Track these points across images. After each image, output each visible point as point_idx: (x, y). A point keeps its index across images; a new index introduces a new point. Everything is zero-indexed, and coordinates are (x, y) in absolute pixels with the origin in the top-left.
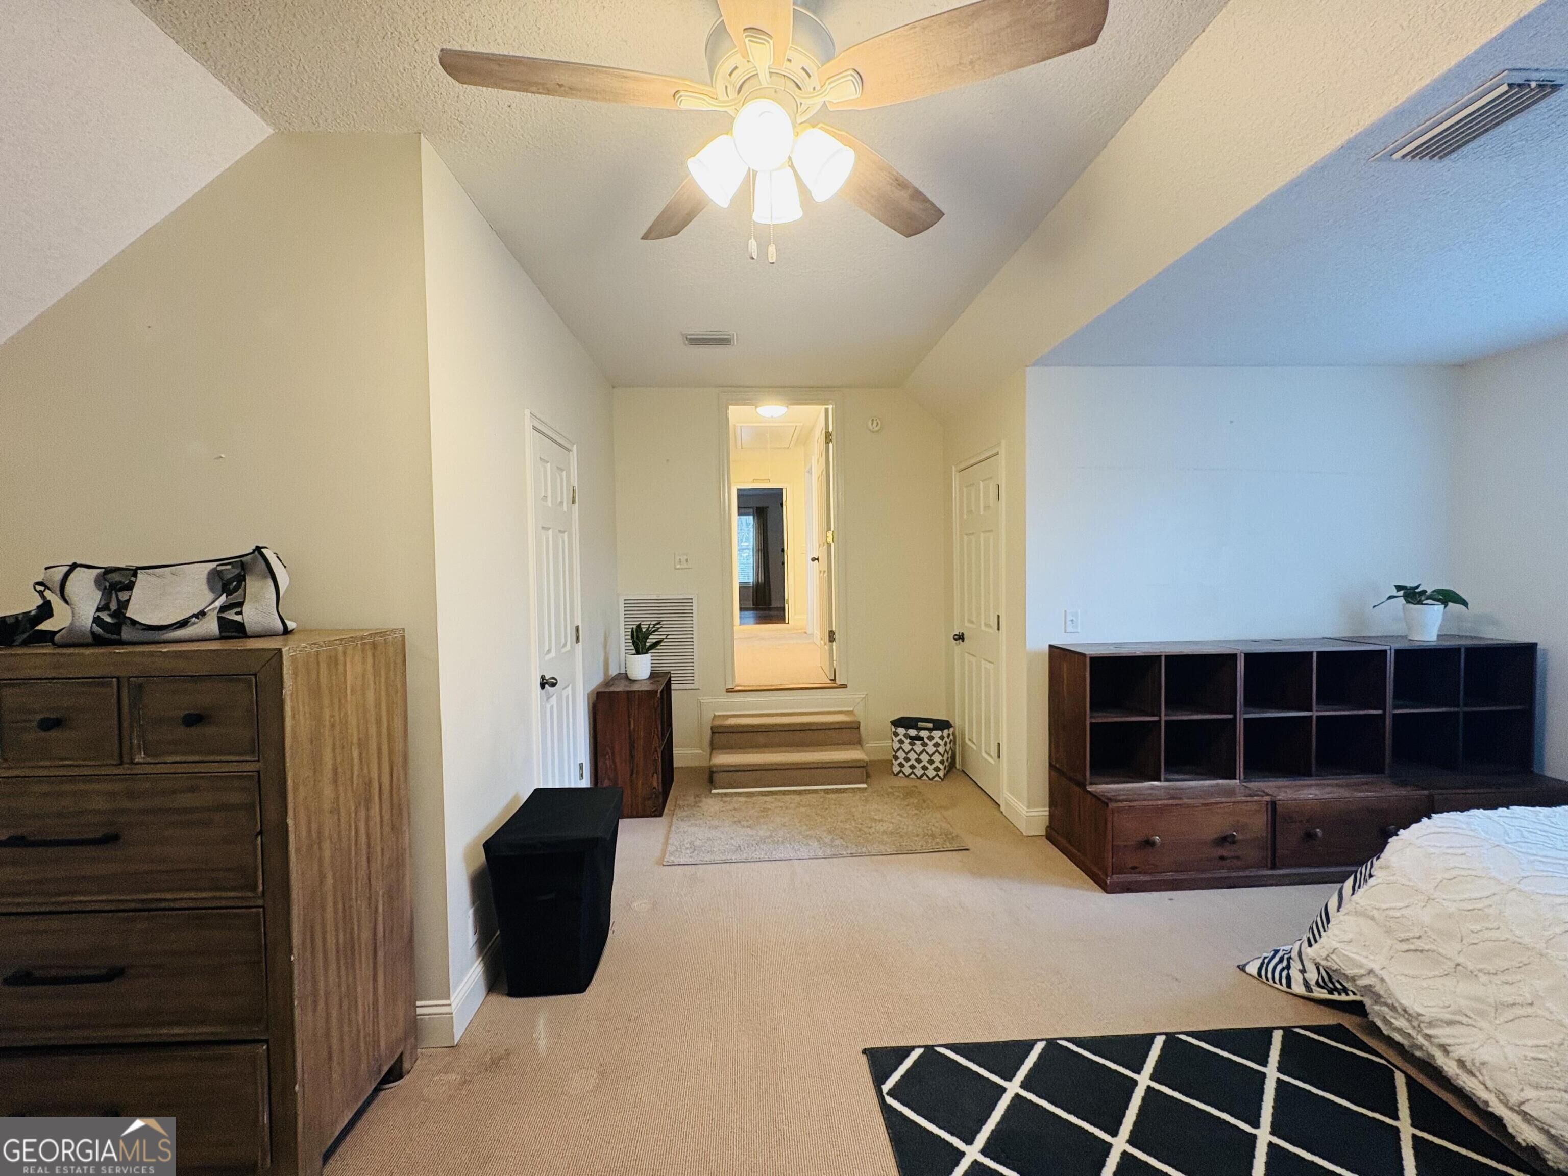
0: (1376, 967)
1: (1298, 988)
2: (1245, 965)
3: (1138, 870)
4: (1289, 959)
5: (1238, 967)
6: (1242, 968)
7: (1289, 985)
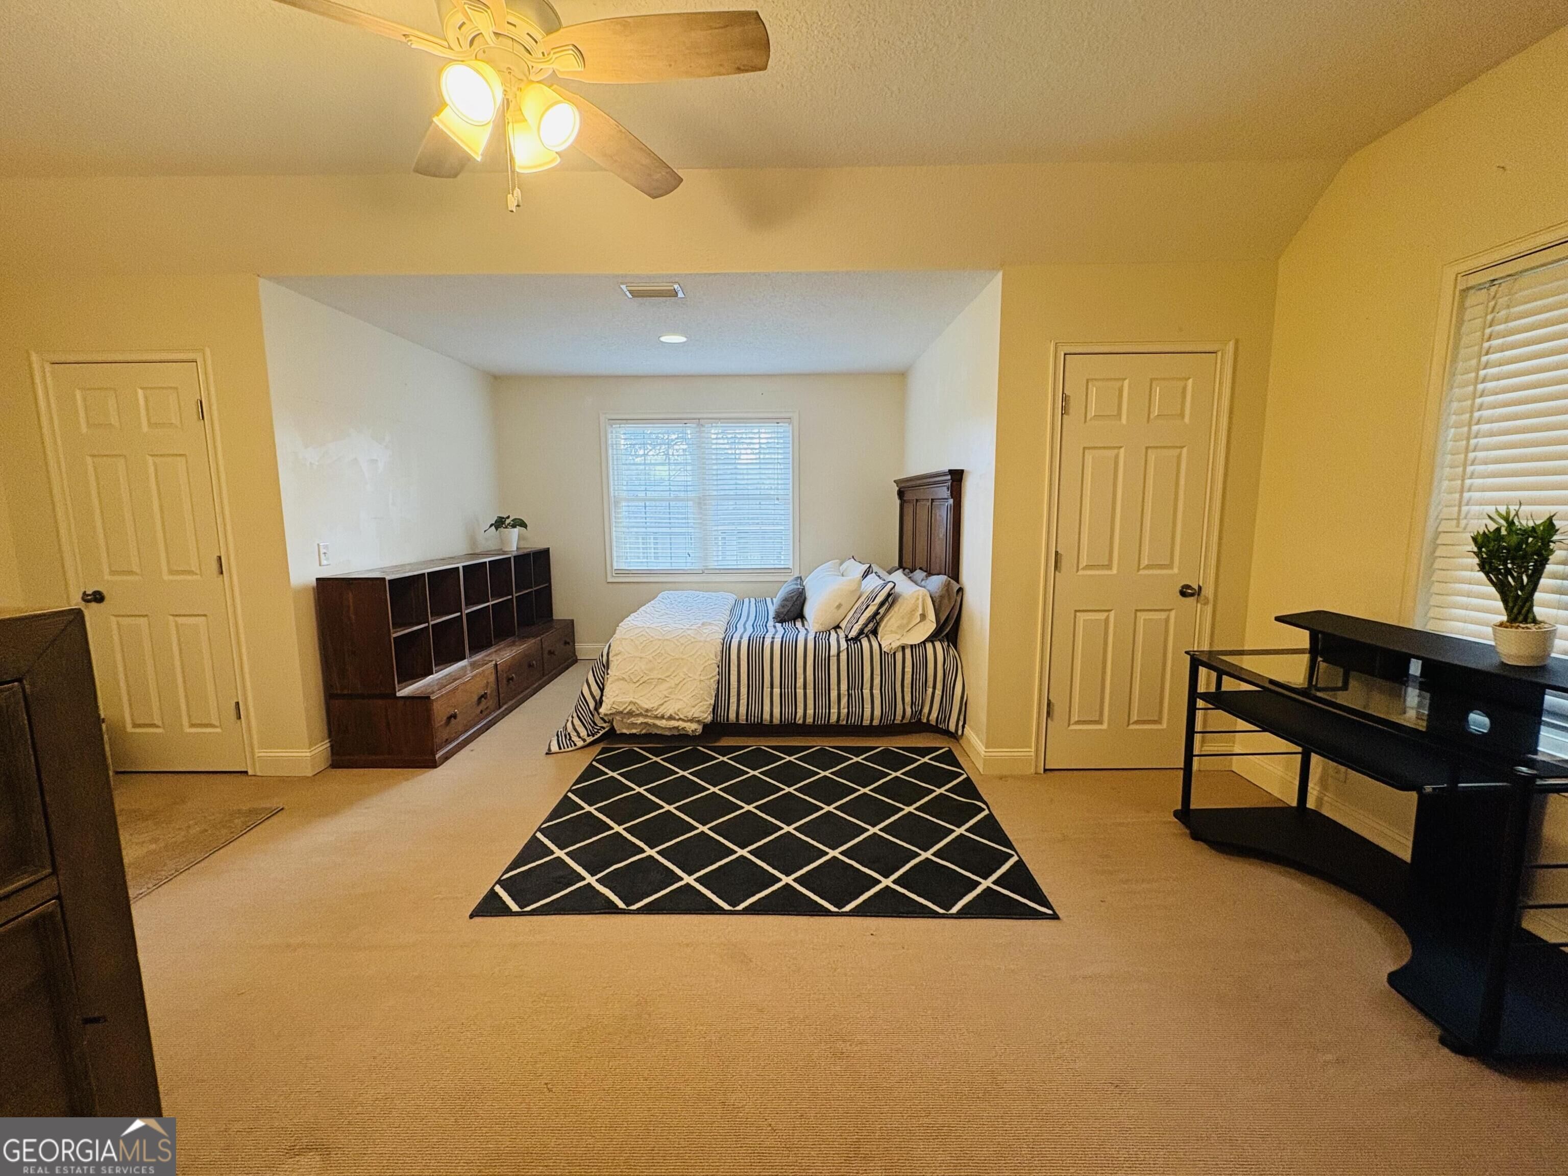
0: (632, 699)
1: (580, 743)
2: (549, 749)
3: (449, 741)
4: (569, 734)
5: (547, 754)
6: (549, 753)
7: (575, 745)
